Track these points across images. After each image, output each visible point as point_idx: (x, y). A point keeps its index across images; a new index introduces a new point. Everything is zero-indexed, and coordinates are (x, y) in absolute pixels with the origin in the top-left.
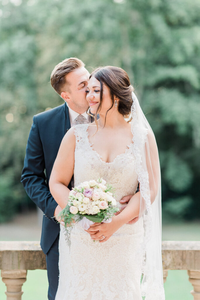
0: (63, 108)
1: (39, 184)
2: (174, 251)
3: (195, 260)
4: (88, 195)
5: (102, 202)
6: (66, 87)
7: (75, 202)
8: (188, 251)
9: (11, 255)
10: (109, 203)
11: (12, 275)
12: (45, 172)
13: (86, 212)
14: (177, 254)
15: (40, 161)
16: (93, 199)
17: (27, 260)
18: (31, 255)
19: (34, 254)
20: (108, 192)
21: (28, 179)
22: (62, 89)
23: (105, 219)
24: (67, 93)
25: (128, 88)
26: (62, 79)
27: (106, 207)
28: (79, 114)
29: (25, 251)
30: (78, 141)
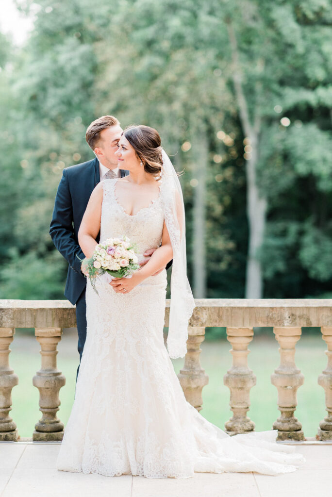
0: (94, 163)
1: (67, 237)
2: (210, 307)
3: (232, 317)
4: (111, 252)
5: (123, 260)
6: (100, 143)
7: (98, 258)
8: (225, 307)
9: (45, 313)
10: (130, 260)
11: (46, 333)
12: (73, 224)
13: (108, 268)
14: (213, 310)
15: (68, 213)
16: (115, 257)
17: (61, 317)
18: (65, 313)
19: (68, 311)
20: (130, 250)
21: (57, 232)
22: (96, 145)
23: (125, 275)
24: (101, 149)
25: (155, 149)
26: (97, 135)
27: (127, 264)
28: (109, 170)
29: (59, 309)
30: (105, 195)
